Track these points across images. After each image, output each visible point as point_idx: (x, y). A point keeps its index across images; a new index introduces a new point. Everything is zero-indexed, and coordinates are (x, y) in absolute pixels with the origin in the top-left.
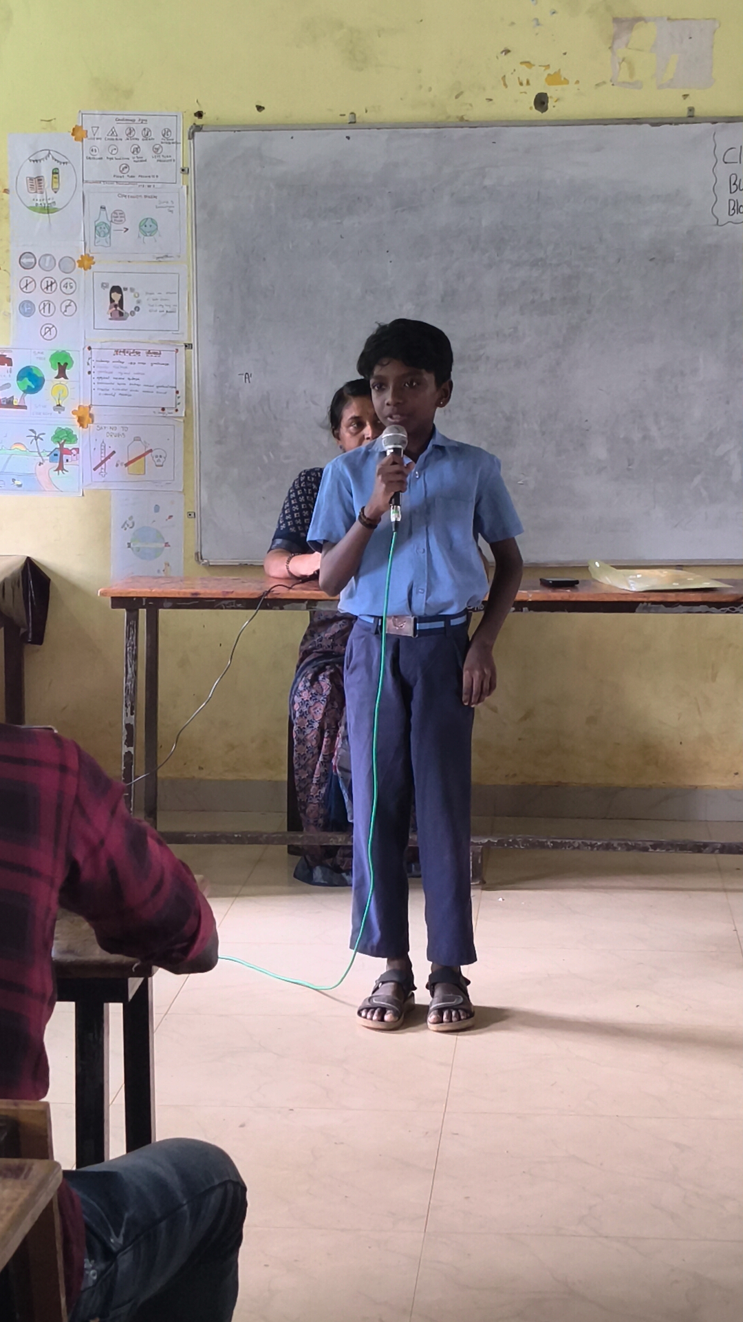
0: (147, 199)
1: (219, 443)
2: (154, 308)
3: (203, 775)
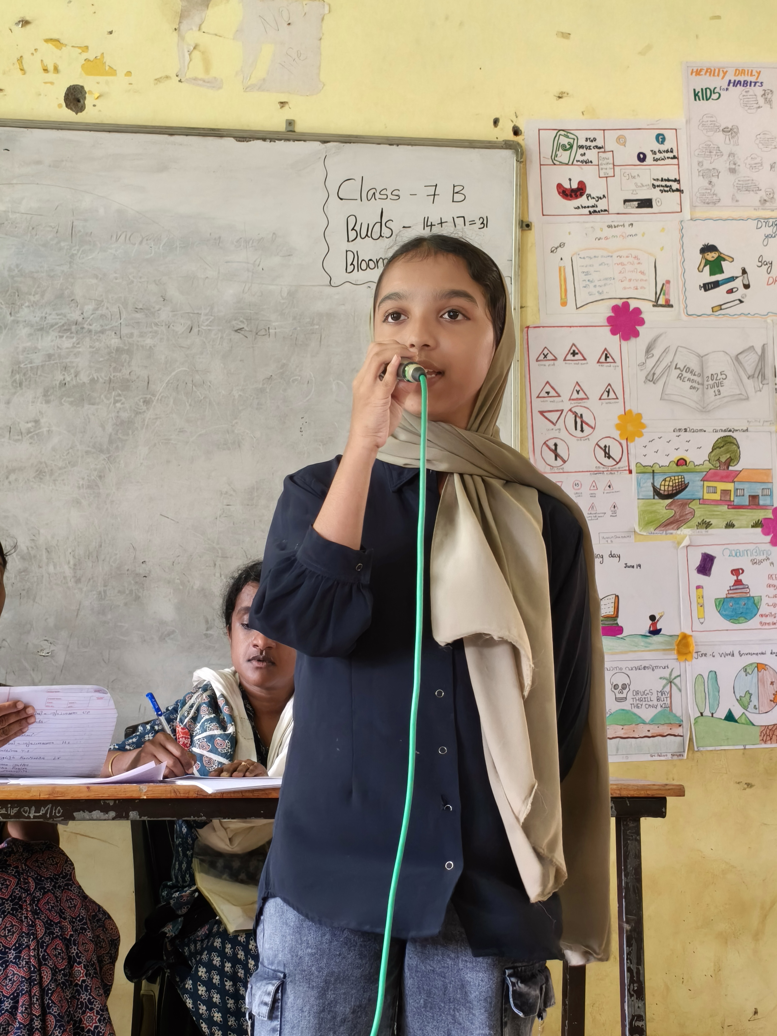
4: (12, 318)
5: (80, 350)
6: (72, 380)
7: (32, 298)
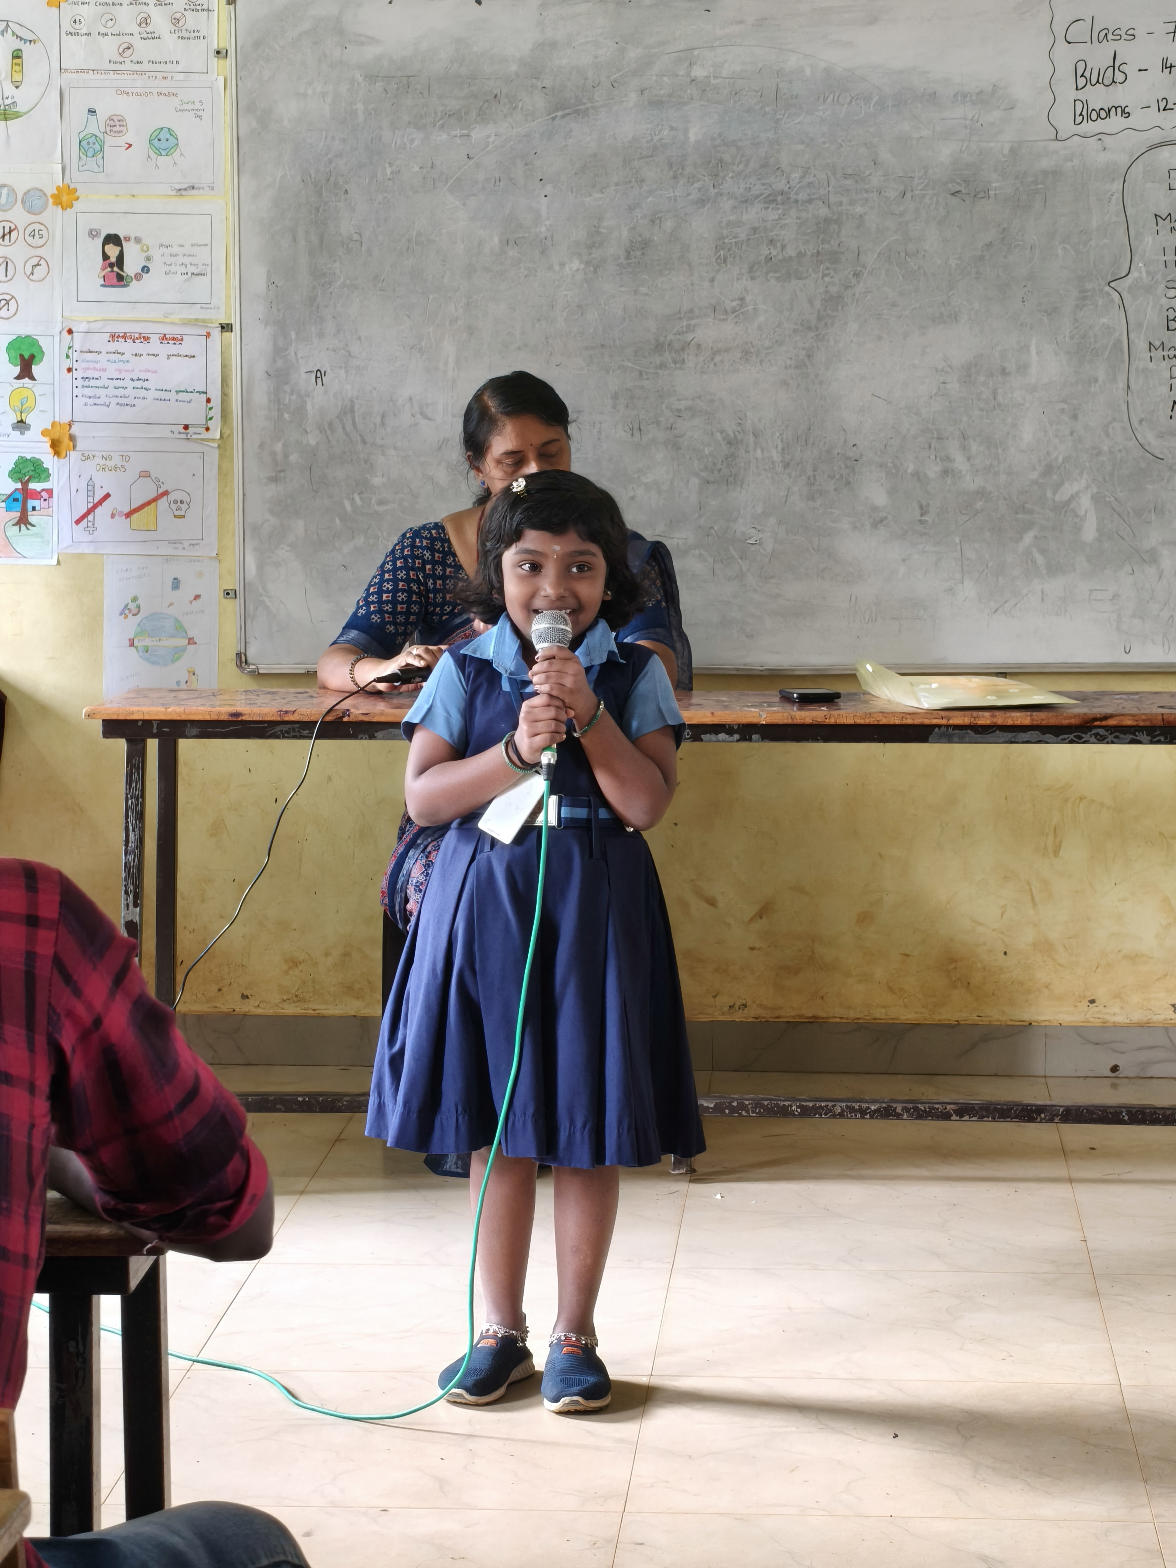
0: (162, 97)
1: (274, 480)
2: (173, 269)
3: (249, 1007)
4: (716, 191)
5: (787, 221)
6: (778, 254)
7: (735, 168)
